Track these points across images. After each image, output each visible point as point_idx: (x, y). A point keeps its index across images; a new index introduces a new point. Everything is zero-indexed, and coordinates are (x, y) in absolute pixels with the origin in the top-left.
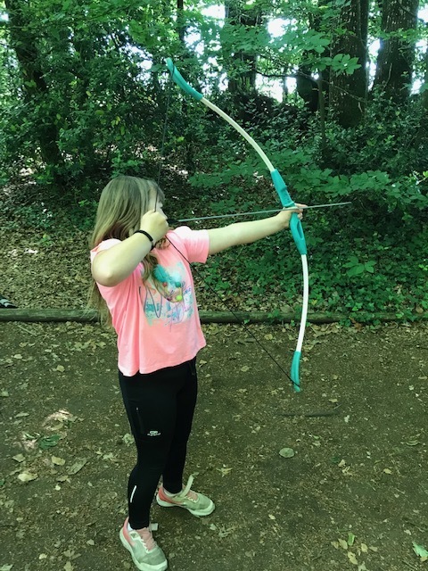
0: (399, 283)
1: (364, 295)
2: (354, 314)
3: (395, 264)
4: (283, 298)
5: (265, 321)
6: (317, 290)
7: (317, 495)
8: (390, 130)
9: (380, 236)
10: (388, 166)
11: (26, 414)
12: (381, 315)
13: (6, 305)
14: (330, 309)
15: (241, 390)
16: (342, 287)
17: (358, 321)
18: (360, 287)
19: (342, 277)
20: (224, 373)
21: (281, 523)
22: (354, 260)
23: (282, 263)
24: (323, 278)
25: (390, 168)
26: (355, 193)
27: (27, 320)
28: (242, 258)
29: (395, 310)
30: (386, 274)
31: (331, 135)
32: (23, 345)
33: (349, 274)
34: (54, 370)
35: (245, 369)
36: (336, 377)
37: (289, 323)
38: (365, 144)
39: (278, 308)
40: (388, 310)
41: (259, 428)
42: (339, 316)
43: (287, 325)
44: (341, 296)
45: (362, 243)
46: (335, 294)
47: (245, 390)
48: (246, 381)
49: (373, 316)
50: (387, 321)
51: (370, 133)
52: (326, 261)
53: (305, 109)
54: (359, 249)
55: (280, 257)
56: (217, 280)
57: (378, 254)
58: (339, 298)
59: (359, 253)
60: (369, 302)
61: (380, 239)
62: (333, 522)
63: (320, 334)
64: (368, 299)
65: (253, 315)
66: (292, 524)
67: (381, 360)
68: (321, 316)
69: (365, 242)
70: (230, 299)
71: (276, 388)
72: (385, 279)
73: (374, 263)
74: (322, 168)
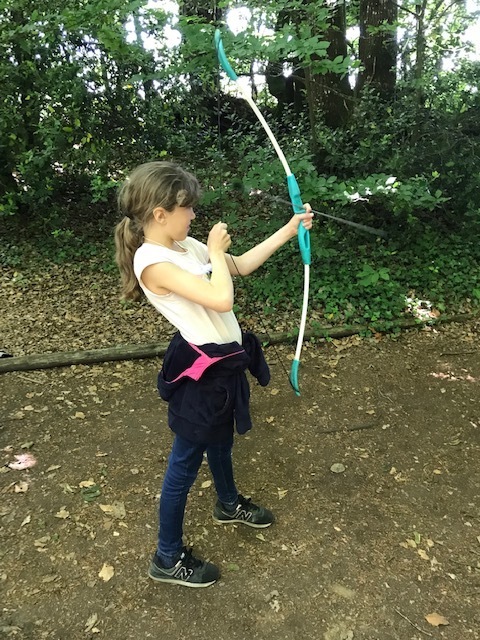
0: (411, 287)
1: (380, 303)
2: (374, 324)
3: (404, 268)
5: (283, 341)
6: (332, 304)
11: (57, 467)
12: (399, 322)
14: (347, 322)
16: (356, 297)
17: (378, 330)
18: (374, 296)
19: (354, 287)
21: (349, 534)
22: (367, 267)
24: (335, 291)
29: (413, 316)
30: (397, 280)
33: (361, 283)
34: (73, 417)
35: (275, 392)
38: (359, 145)
40: (406, 317)
42: (358, 328)
43: (307, 342)
44: (356, 307)
45: (366, 250)
46: (350, 306)
49: (392, 324)
50: (408, 328)
52: (334, 272)
54: (365, 257)
55: (286, 273)
57: (386, 260)
58: (354, 310)
59: (365, 260)
60: (385, 310)
61: (385, 244)
62: (397, 525)
63: (341, 348)
64: (385, 307)
65: (270, 336)
66: (359, 534)
67: (408, 367)
68: (340, 330)
69: (370, 249)
70: (243, 323)
72: (398, 285)
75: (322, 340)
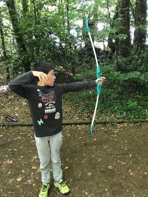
0: (146, 108)
1: (134, 113)
2: (131, 120)
3: (144, 102)
4: (107, 115)
5: (101, 123)
6: (118, 112)
7: (122, 182)
8: (140, 58)
9: (139, 93)
10: (140, 69)
11: (23, 157)
12: (141, 120)
13: (15, 121)
14: (123, 118)
15: (94, 147)
16: (127, 110)
17: (133, 122)
18: (133, 110)
19: (127, 107)
20: (88, 141)
21: (109, 192)
22: (130, 101)
23: (106, 103)
24: (120, 108)
25: (140, 70)
26: (129, 79)
27: (22, 125)
28: (92, 102)
29: (146, 118)
30: (142, 106)
31: (120, 60)
32: (21, 134)
33: (129, 106)
34: (31, 142)
35: (95, 140)
36: (126, 141)
37: (109, 123)
38: (132, 62)
39: (105, 118)
40: (143, 118)
41: (100, 159)
42: (126, 121)
43: (108, 124)
44: (127, 114)
45: (133, 95)
46: (125, 113)
47: (95, 147)
48: (95, 143)
49: (138, 120)
50: (143, 122)
51: (133, 59)
52: (121, 102)
53: (111, 52)
54: (132, 97)
55: (105, 101)
56: (84, 110)
57: (139, 99)
58: (126, 114)
59: (132, 99)
60: (136, 115)
61: (139, 94)
62: (127, 191)
63: (120, 127)
64: (136, 114)
65: (97, 121)
66: (113, 192)
67: (141, 135)
68: (120, 121)
69: (134, 95)
70: (89, 116)
71: (106, 146)
72: (141, 107)
73: (137, 102)
74: (118, 71)
75: (114, 124)
